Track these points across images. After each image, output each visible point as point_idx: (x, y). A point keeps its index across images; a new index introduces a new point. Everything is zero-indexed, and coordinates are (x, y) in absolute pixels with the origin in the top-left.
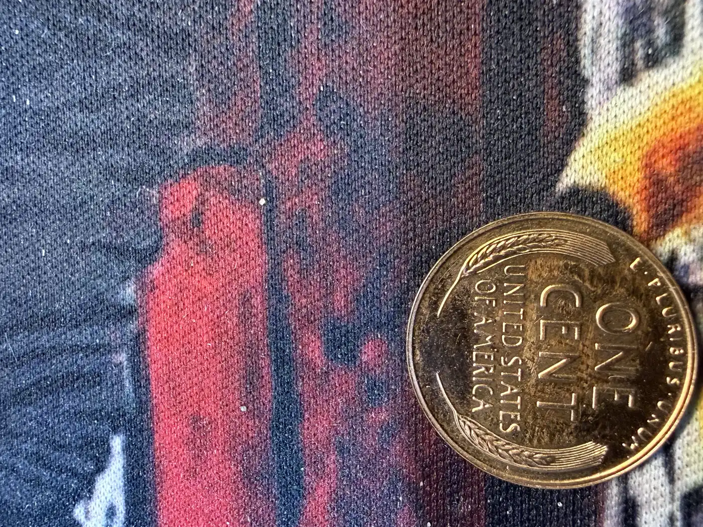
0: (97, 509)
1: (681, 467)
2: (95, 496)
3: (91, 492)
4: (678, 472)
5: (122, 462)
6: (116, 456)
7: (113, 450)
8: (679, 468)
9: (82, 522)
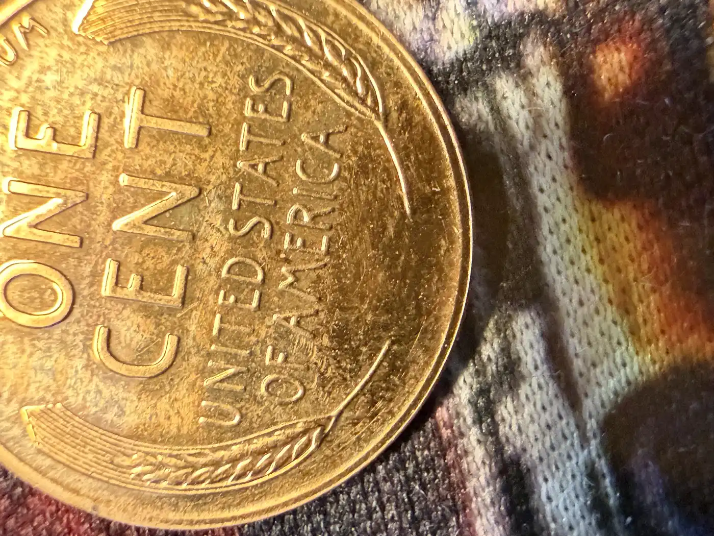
1: (584, 370)
4: (581, 382)
8: (581, 375)
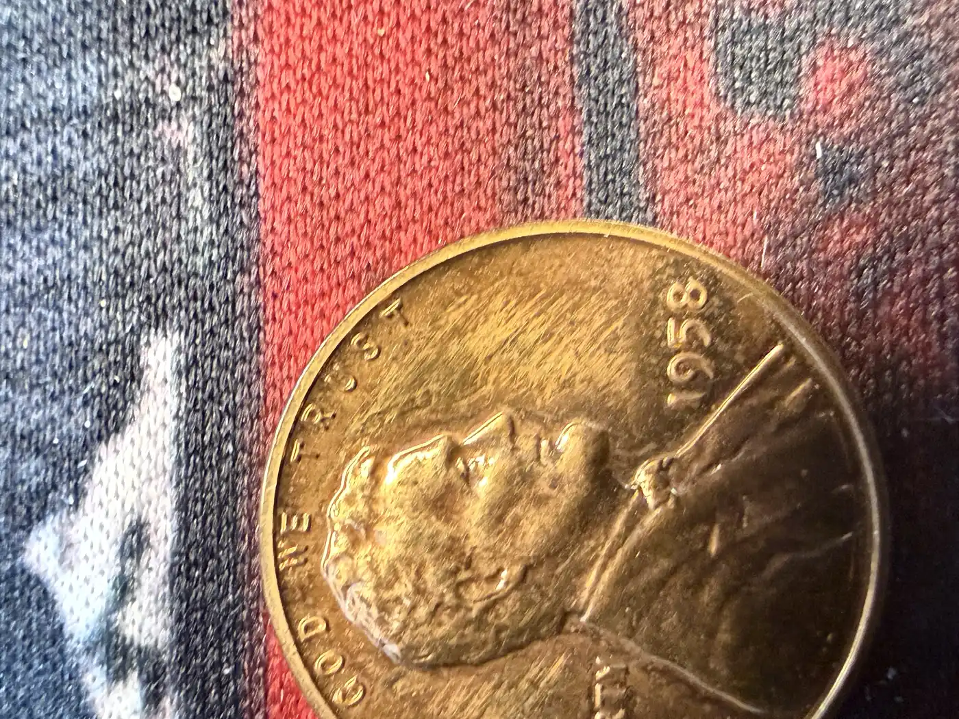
0: (96, 536)
2: (88, 503)
3: (78, 493)
5: (173, 403)
6: (157, 389)
7: (148, 375)
9: (49, 575)
